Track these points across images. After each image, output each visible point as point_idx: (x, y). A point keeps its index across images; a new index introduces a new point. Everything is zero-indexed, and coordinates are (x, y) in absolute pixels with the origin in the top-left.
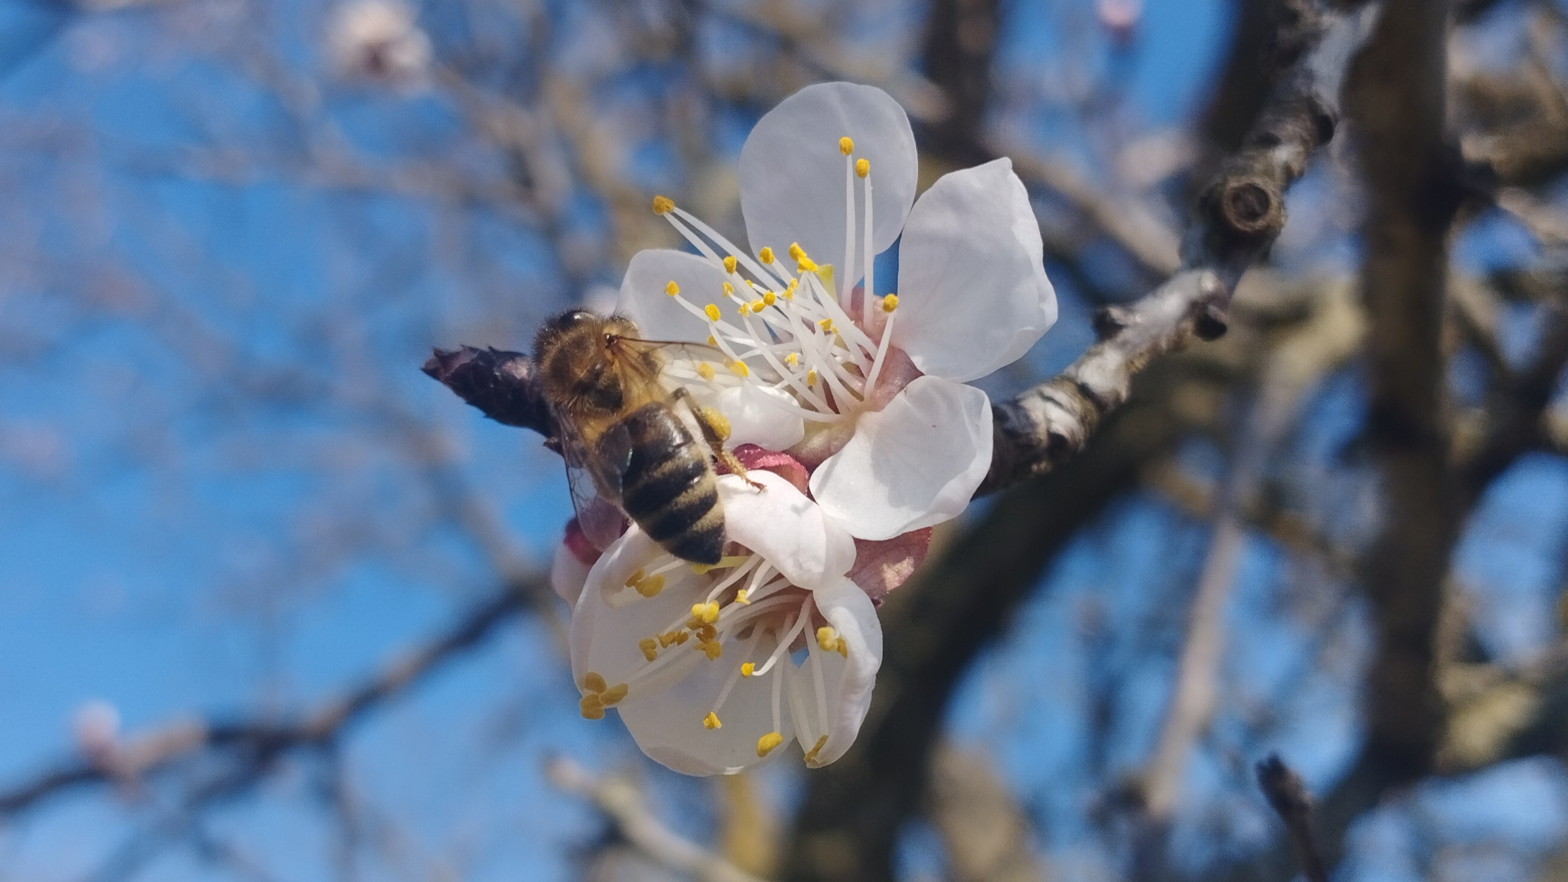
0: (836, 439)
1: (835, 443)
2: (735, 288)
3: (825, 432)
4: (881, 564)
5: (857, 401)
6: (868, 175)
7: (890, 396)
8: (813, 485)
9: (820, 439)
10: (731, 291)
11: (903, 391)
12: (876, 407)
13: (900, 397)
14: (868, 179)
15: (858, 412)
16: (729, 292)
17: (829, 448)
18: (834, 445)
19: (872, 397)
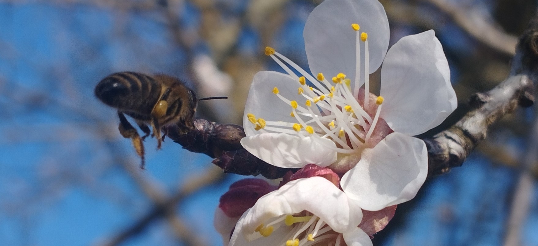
0: (352, 161)
1: (352, 163)
2: (304, 90)
3: (347, 157)
4: (373, 220)
5: (362, 143)
6: (367, 40)
7: (378, 141)
8: (342, 183)
9: (345, 161)
10: (302, 92)
11: (384, 139)
12: (371, 146)
13: (383, 142)
14: (366, 42)
15: (363, 148)
16: (301, 92)
17: (349, 165)
18: (351, 164)
19: (369, 141)
